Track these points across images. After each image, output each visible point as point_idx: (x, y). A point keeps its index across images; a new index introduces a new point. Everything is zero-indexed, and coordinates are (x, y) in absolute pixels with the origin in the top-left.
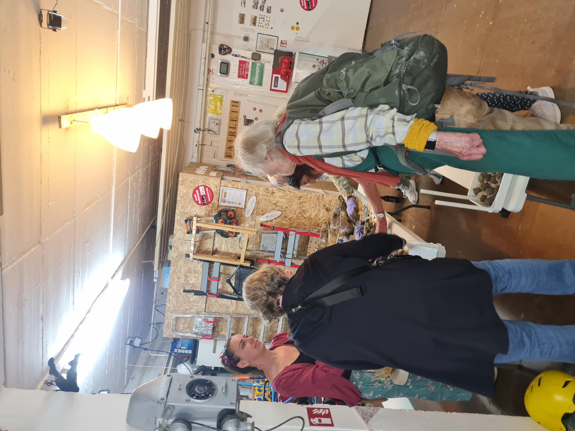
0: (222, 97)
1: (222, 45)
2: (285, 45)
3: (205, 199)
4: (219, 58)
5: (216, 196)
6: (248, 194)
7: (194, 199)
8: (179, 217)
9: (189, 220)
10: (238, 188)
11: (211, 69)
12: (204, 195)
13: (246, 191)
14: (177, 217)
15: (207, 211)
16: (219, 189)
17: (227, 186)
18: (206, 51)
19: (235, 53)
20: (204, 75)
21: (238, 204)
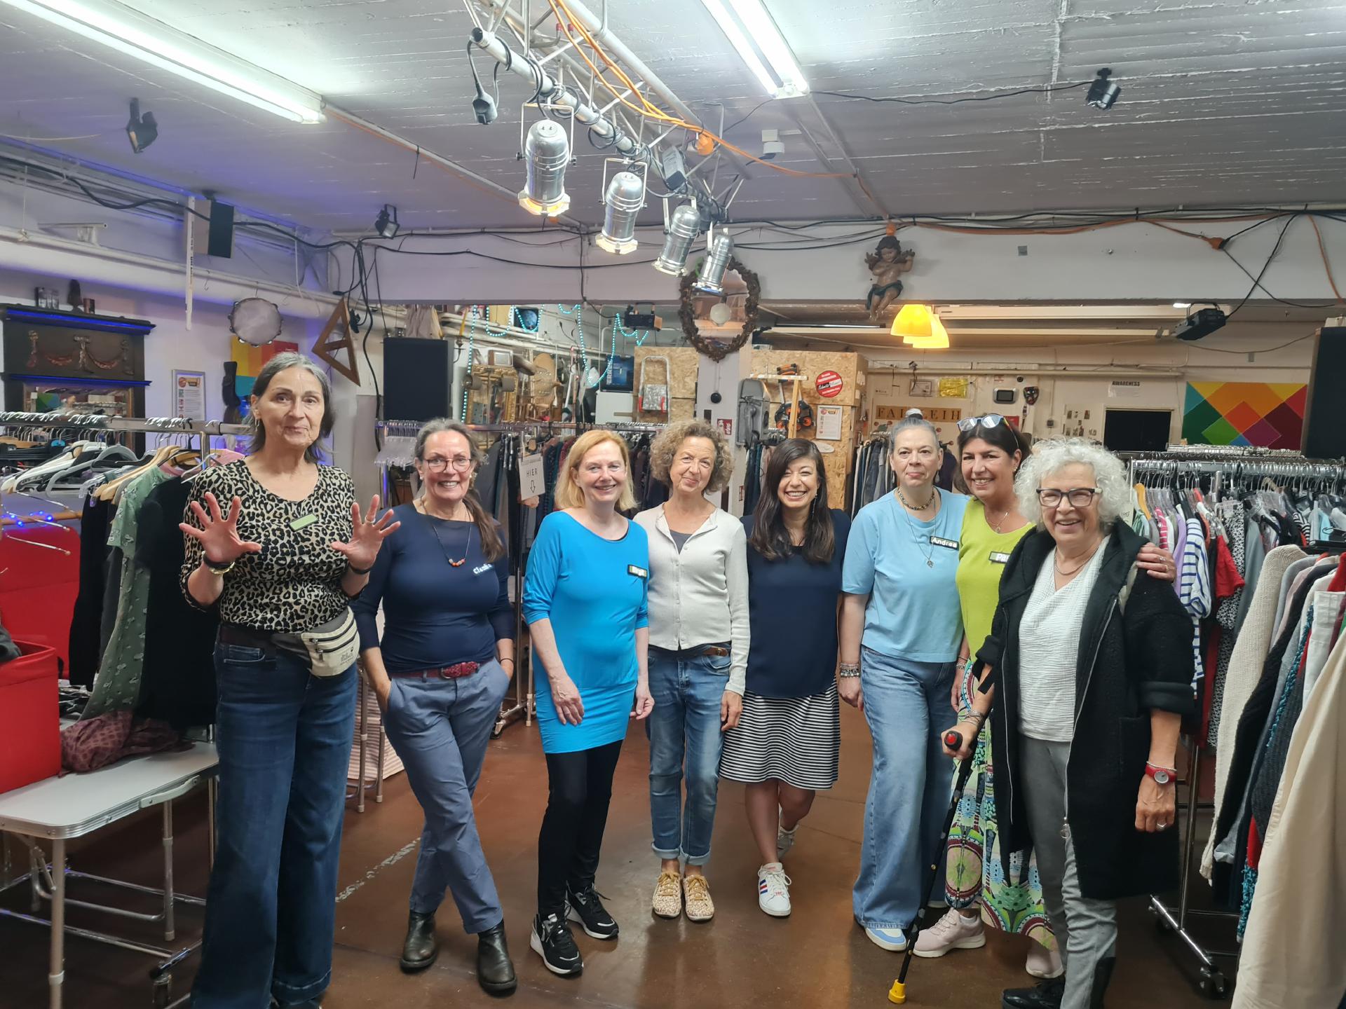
0: (964, 397)
1: (1037, 391)
4: (1019, 388)
5: (829, 400)
7: (824, 373)
8: (799, 355)
9: (795, 369)
10: (842, 428)
11: (1002, 379)
13: (839, 439)
14: (798, 353)
15: (809, 391)
18: (1026, 370)
19: (1028, 409)
20: (992, 369)
21: (821, 429)
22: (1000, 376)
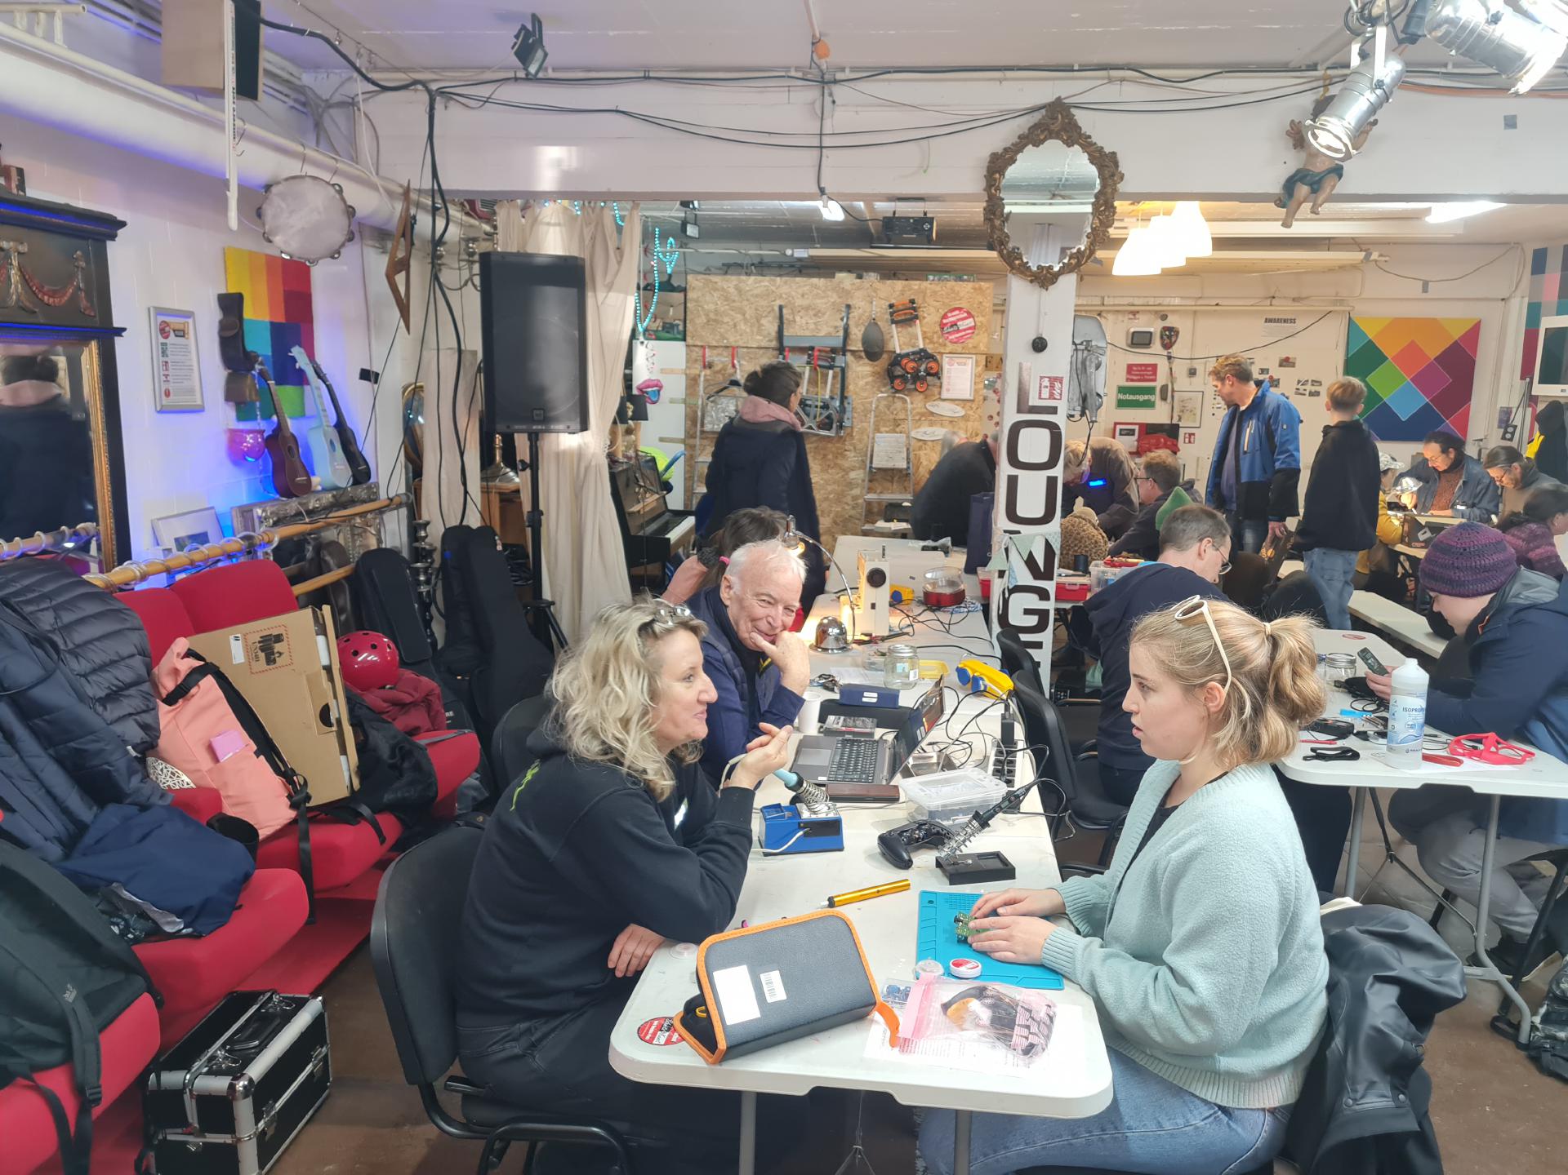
1: (1177, 333)
2: (1187, 440)
4: (1157, 328)
5: (958, 347)
7: (950, 311)
8: (916, 287)
9: (913, 306)
11: (1137, 316)
14: (915, 285)
16: (971, 352)
17: (977, 366)
18: (1169, 305)
20: (1128, 305)
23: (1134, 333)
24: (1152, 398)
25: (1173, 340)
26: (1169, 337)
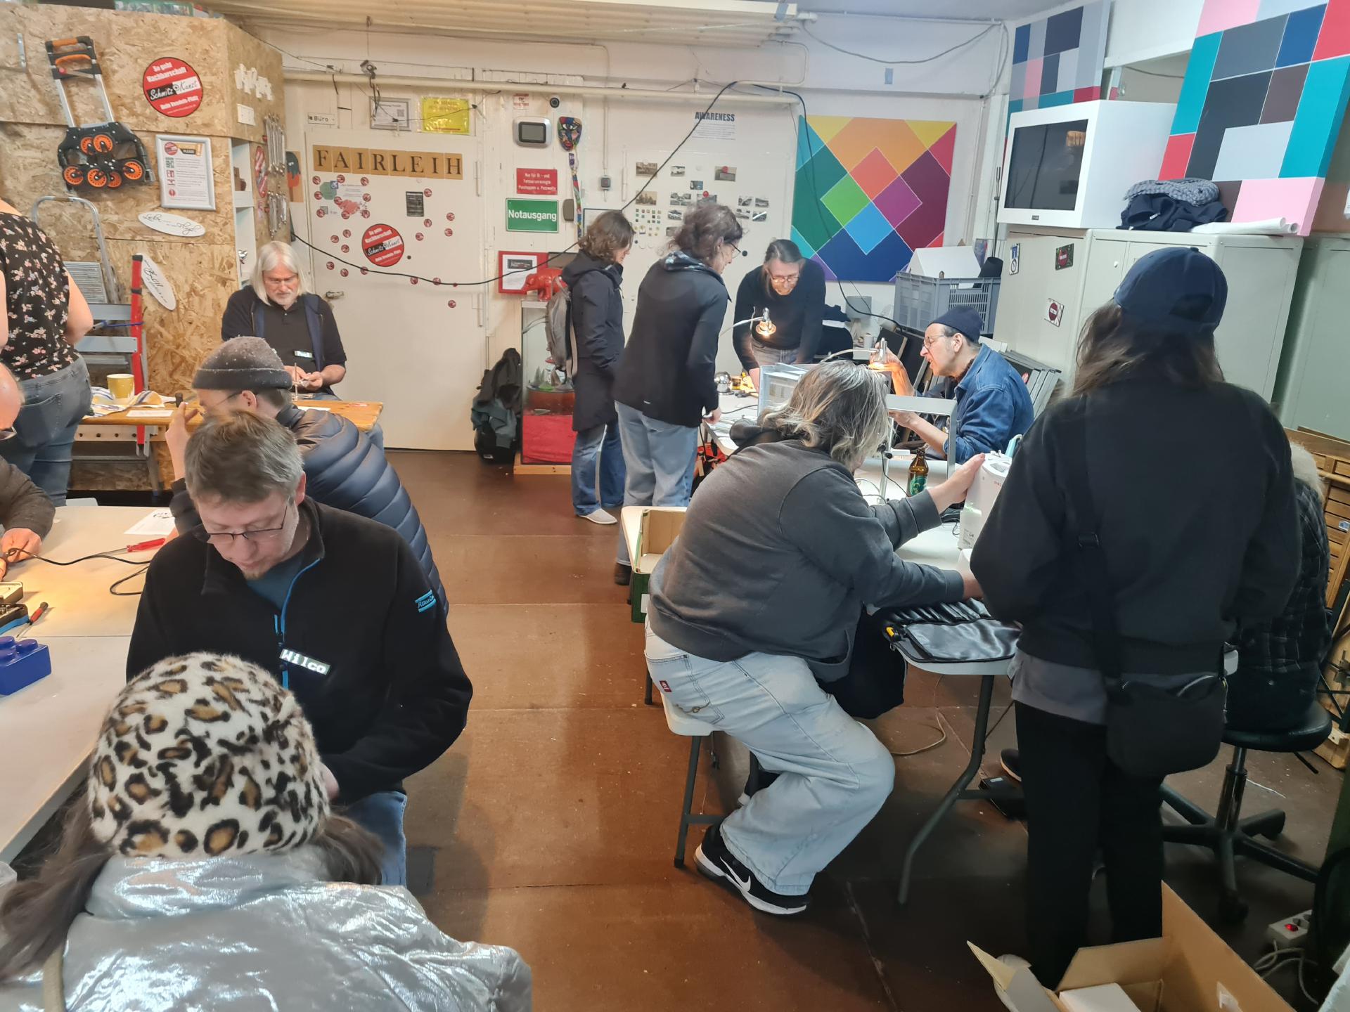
0: (466, 132)
1: (578, 125)
3: (163, 94)
4: (552, 118)
5: (179, 124)
6: (205, 213)
7: (157, 62)
9: (88, 50)
10: (215, 185)
11: (528, 100)
12: (174, 91)
13: (214, 208)
15: (129, 101)
16: (201, 132)
17: (217, 156)
18: (563, 86)
20: (508, 82)
21: (172, 188)
22: (522, 95)
23: (521, 124)
24: (552, 217)
25: (574, 136)
26: (569, 132)
